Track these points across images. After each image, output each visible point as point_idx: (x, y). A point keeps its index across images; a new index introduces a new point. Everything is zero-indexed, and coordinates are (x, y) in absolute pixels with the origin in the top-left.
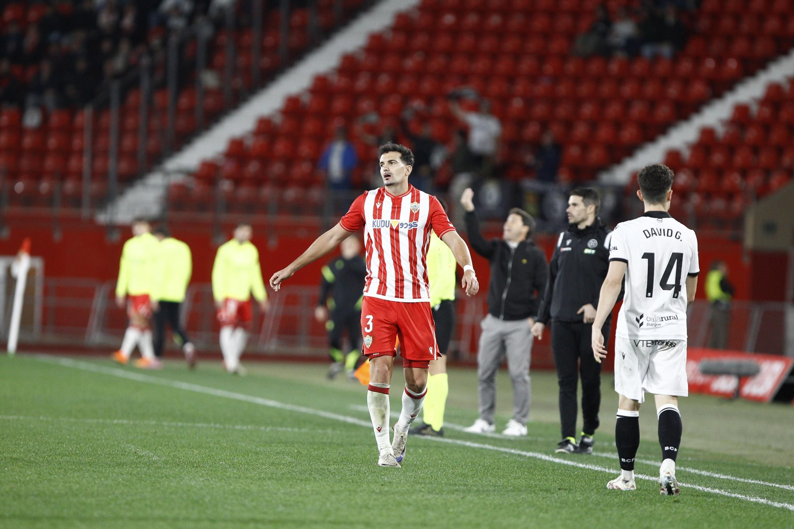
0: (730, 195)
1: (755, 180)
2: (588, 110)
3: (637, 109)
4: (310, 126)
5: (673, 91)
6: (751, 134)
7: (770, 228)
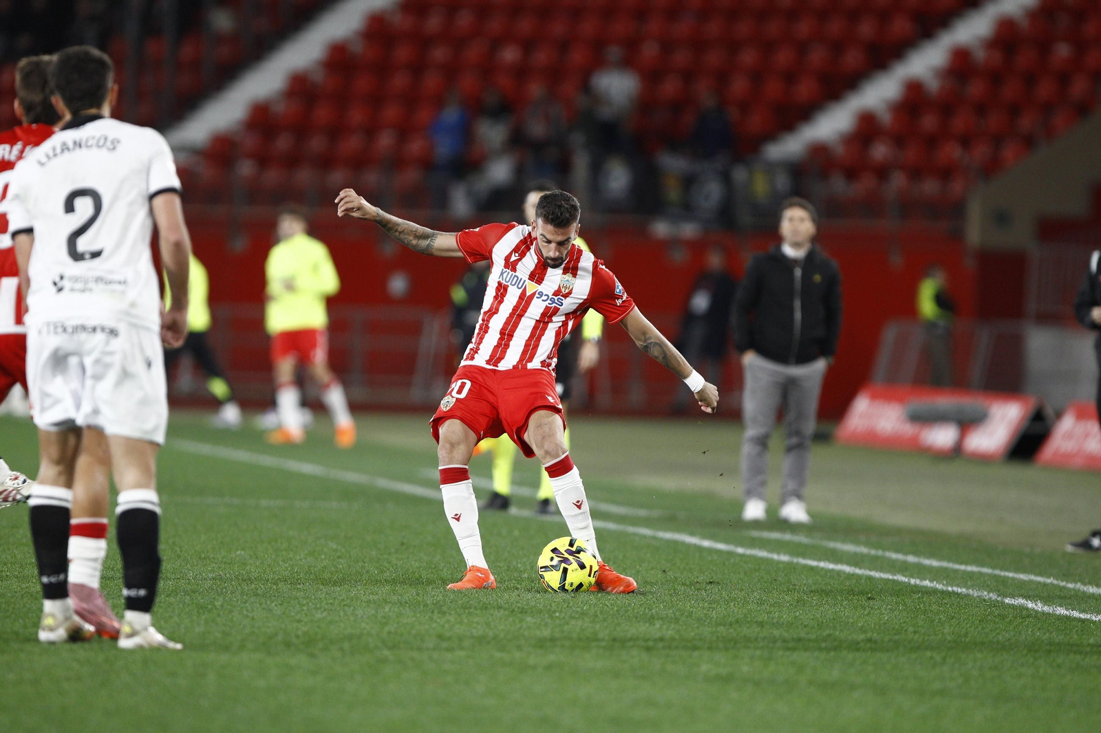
0: (946, 173)
1: (981, 152)
2: (748, 57)
3: (817, 56)
4: (363, 84)
5: (866, 29)
6: (976, 89)
7: (1001, 218)
